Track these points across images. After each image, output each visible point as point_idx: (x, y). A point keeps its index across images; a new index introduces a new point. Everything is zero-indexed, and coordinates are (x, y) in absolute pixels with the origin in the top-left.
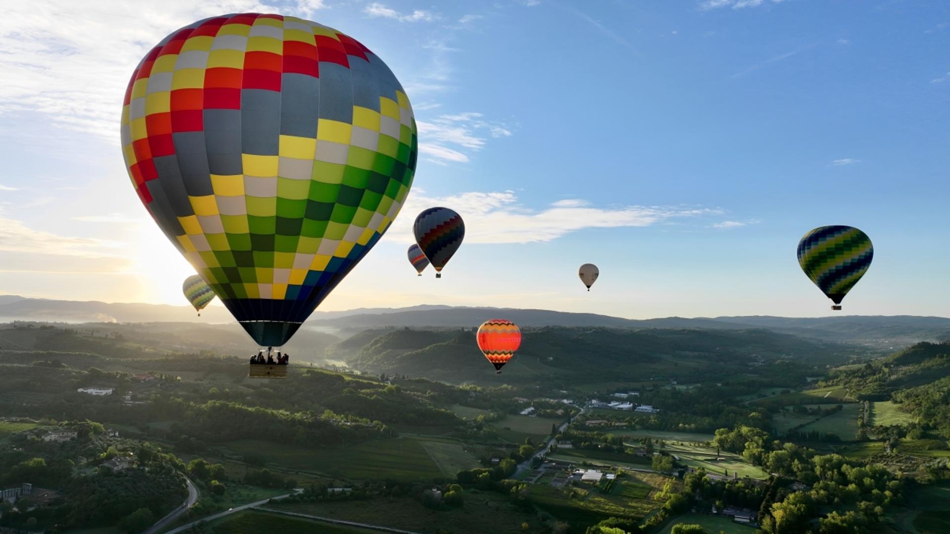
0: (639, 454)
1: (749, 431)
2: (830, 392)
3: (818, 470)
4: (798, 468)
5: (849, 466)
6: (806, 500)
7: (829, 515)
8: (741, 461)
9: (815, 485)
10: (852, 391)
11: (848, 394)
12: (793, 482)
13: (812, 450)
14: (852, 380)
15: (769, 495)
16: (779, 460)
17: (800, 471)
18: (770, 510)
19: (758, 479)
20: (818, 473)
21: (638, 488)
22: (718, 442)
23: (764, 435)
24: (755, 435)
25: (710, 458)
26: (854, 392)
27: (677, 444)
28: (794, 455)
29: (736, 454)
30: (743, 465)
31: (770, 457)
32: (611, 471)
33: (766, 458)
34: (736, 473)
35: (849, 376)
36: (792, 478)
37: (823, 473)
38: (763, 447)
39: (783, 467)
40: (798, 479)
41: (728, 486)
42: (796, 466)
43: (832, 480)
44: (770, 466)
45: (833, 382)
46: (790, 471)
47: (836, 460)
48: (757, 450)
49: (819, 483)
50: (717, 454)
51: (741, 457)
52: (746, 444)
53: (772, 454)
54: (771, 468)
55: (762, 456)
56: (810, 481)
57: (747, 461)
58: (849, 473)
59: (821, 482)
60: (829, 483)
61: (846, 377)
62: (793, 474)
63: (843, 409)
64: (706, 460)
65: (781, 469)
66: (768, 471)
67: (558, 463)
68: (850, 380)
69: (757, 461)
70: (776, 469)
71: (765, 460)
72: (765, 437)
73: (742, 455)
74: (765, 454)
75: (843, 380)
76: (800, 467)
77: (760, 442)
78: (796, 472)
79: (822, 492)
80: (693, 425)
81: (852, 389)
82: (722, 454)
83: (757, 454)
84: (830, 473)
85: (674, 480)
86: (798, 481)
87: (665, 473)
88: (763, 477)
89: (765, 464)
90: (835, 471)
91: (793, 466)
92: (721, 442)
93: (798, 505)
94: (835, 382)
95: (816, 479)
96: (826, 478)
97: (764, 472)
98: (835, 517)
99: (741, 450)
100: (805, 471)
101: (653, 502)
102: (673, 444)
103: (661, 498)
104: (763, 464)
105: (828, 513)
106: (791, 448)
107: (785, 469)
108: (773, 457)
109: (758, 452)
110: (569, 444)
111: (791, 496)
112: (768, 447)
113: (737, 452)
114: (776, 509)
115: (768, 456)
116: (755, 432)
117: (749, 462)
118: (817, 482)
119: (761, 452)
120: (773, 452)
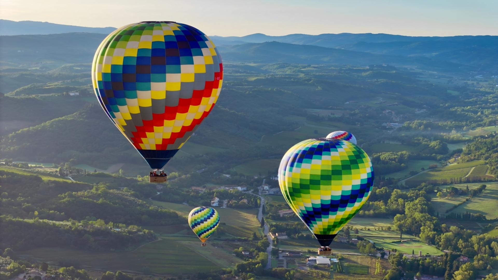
0: (342, 241)
1: (422, 217)
2: (474, 168)
3: (476, 247)
4: (462, 246)
5: (496, 242)
6: (472, 268)
7: (487, 276)
8: (418, 241)
9: (475, 257)
10: (492, 168)
11: (489, 171)
12: (459, 256)
13: (470, 231)
14: (492, 155)
15: (448, 266)
16: (448, 240)
17: (463, 248)
18: (453, 276)
19: (435, 255)
20: (476, 249)
21: (359, 267)
22: (398, 227)
23: (434, 220)
24: (427, 220)
25: (395, 241)
26: (494, 169)
27: (365, 230)
28: (458, 235)
29: (413, 236)
30: (421, 245)
31: (442, 238)
32: (332, 256)
33: (439, 239)
34: (421, 252)
35: (490, 150)
36: (458, 253)
37: (479, 249)
38: (434, 230)
39: (451, 245)
40: (463, 253)
41: (422, 262)
42: (461, 245)
43: (485, 254)
44: (442, 244)
45: (475, 156)
46: (456, 248)
47: (487, 238)
48: (431, 233)
49: (478, 256)
50: (400, 237)
51: (418, 239)
52: (422, 228)
53: (443, 236)
54: (442, 246)
55: (435, 237)
56: (471, 255)
57: (423, 241)
58: (496, 247)
59: (479, 255)
60: (484, 255)
61: (487, 151)
62: (459, 250)
63: (486, 188)
64: (393, 242)
65: (450, 247)
66: (441, 248)
67: (290, 252)
68: (490, 155)
69: (432, 241)
70: (446, 247)
71: (438, 241)
72: (434, 222)
73: (419, 237)
74: (438, 236)
75: (484, 154)
76: (463, 245)
77: (432, 226)
78: (460, 249)
79: (481, 262)
80: (372, 212)
81: (492, 166)
82: (404, 236)
83: (431, 236)
84: (484, 248)
85: (379, 259)
86: (462, 255)
87: (370, 254)
88: (438, 253)
89: (438, 243)
90: (487, 246)
91: (459, 244)
92: (400, 227)
93: (468, 272)
94: (477, 156)
95: (476, 253)
96: (482, 252)
97: (438, 250)
98: (490, 277)
99: (417, 232)
100: (467, 248)
101: (375, 276)
102: (362, 230)
103: (379, 273)
104: (436, 243)
105: (486, 275)
106: (455, 231)
107: (453, 247)
108: (444, 238)
109: (432, 234)
110: (284, 235)
111: (464, 266)
112: (438, 230)
113: (414, 234)
114: (457, 275)
115: (440, 238)
116: (426, 217)
117: (425, 242)
118: (476, 256)
119: (434, 235)
120: (443, 234)
